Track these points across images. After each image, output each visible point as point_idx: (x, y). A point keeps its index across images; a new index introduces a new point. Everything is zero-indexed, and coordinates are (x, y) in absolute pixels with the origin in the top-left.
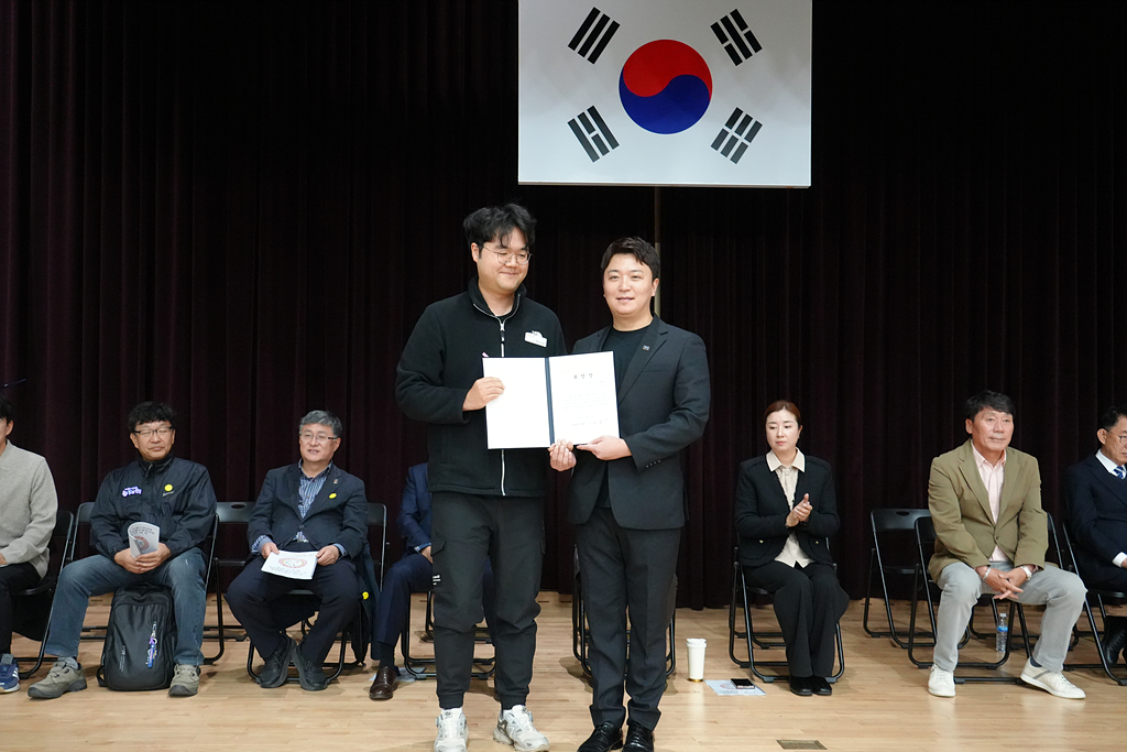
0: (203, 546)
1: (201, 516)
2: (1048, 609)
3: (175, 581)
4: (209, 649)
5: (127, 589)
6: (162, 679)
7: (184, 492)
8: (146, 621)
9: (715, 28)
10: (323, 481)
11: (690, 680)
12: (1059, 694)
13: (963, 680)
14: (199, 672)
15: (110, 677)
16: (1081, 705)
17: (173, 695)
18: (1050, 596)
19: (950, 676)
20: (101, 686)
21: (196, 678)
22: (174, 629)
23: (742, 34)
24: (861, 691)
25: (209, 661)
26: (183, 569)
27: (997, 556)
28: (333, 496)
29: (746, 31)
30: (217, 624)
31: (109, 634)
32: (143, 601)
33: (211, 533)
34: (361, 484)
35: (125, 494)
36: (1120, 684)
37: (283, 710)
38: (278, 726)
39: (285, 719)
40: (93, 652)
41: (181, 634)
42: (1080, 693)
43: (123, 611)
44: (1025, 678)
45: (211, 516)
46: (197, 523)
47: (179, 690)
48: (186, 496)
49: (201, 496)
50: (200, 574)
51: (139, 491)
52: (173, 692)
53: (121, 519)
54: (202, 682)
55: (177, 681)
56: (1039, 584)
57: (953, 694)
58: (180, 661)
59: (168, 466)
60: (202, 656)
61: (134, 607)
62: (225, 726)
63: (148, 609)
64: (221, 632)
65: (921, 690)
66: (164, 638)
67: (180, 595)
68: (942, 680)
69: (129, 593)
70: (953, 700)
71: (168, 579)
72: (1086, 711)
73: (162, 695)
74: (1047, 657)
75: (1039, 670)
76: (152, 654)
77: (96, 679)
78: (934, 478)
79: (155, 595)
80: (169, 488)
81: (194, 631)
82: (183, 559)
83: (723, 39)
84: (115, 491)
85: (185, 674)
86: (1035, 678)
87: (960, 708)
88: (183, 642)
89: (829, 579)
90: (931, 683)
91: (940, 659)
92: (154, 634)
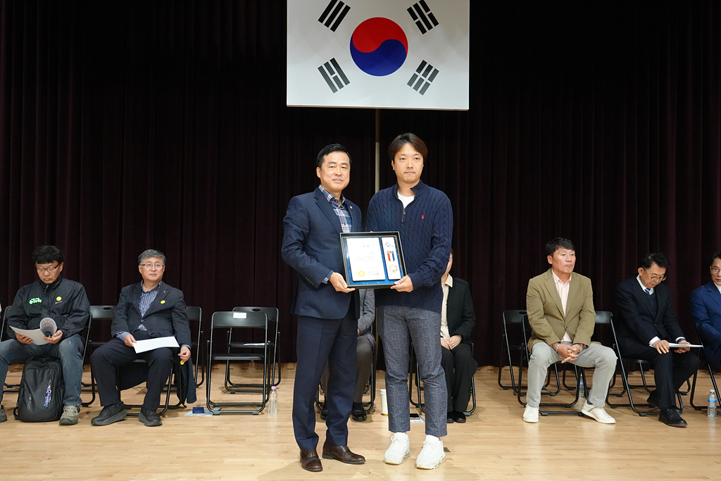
0: (82, 334)
1: (81, 316)
2: (596, 369)
3: (62, 354)
4: (86, 398)
5: (33, 360)
6: (55, 415)
7: (69, 301)
8: (45, 379)
9: (410, 10)
10: (156, 293)
11: (383, 414)
12: (600, 421)
13: (546, 413)
14: (79, 411)
15: (23, 415)
16: (612, 427)
17: (62, 424)
18: (597, 361)
19: (536, 410)
20: (16, 419)
21: (77, 414)
22: (63, 383)
23: (426, 14)
24: (485, 420)
25: (86, 405)
26: (68, 347)
27: (566, 338)
28: (163, 302)
29: (429, 13)
30: (91, 383)
31: (21, 389)
32: (43, 367)
33: (87, 324)
34: (180, 293)
35: (31, 302)
36: (640, 416)
37: (128, 433)
38: (123, 441)
39: (128, 438)
40: (11, 400)
41: (67, 387)
42: (613, 420)
43: (30, 373)
44: (584, 412)
45: (87, 315)
46: (79, 319)
47: (66, 421)
48: (70, 304)
49: (81, 304)
50: (79, 350)
51: (40, 301)
52: (62, 422)
53: (28, 317)
54: (81, 416)
55: (64, 416)
56: (590, 355)
57: (537, 421)
58: (67, 403)
59: (59, 285)
60: (81, 400)
61: (37, 371)
62: (90, 441)
63: (47, 371)
64: (93, 388)
65: (520, 419)
66: (56, 390)
67: (66, 362)
68: (532, 413)
69: (34, 362)
70: (537, 425)
71: (58, 353)
72: (616, 430)
73: (55, 425)
74: (596, 399)
75: (591, 406)
76: (48, 400)
77: (13, 415)
78: (530, 292)
79: (50, 364)
80: (59, 299)
81: (76, 385)
82: (68, 341)
83: (414, 17)
84: (25, 300)
85: (70, 411)
86: (589, 411)
87: (541, 429)
88: (68, 392)
89: (467, 353)
90: (525, 415)
91: (531, 401)
92: (49, 387)
